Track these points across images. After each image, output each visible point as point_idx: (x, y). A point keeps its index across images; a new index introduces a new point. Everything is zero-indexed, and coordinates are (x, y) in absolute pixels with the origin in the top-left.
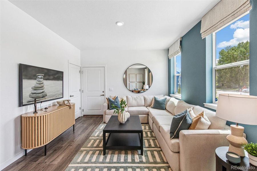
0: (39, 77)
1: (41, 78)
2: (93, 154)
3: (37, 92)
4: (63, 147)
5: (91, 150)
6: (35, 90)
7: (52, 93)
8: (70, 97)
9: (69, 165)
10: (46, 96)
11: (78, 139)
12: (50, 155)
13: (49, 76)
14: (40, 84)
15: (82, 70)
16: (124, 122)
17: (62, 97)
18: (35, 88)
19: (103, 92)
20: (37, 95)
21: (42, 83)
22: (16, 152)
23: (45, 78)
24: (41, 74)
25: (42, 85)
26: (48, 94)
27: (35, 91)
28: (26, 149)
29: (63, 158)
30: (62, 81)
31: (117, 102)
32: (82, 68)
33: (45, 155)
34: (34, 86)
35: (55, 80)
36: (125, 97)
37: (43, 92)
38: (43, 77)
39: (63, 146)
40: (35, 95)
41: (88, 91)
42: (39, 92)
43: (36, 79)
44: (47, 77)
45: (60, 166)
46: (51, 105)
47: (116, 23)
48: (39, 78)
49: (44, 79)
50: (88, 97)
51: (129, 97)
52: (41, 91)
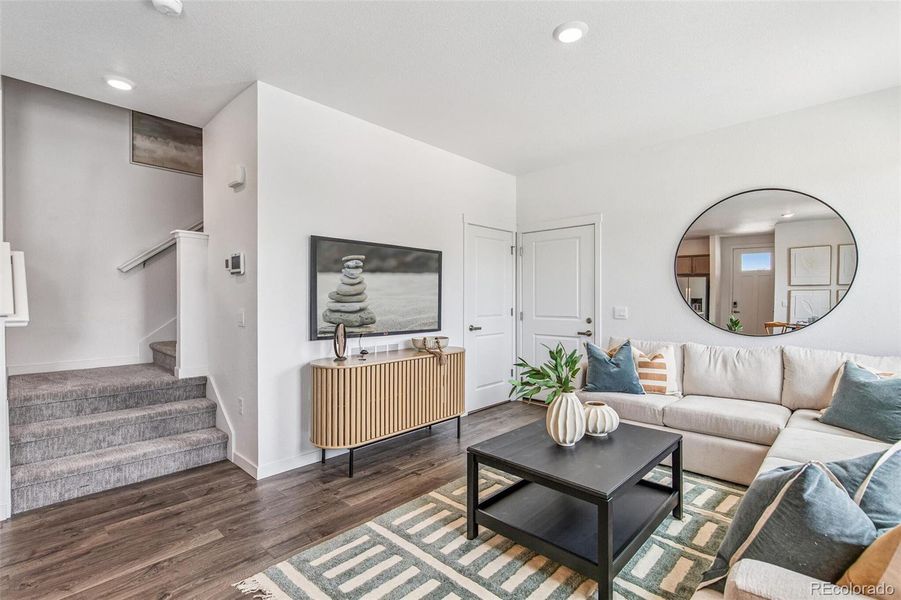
0: (349, 263)
1: (357, 267)
2: (446, 521)
3: (343, 309)
4: (398, 473)
5: (449, 507)
6: (338, 302)
7: (392, 317)
8: (471, 329)
9: (368, 524)
10: (374, 323)
11: (447, 464)
12: (358, 480)
13: (384, 258)
14: (352, 285)
15: (520, 245)
16: (571, 442)
17: (436, 327)
18: (339, 297)
19: (589, 321)
20: (345, 316)
21: (359, 283)
22: (303, 447)
23: (367, 267)
24: (356, 257)
25: (356, 287)
26: (378, 319)
27: (338, 306)
28: (324, 447)
29: (375, 498)
30: (437, 276)
31: (617, 365)
32: (520, 236)
33: (351, 475)
34: (335, 290)
35: (405, 272)
36: (672, 349)
37: (361, 310)
38: (362, 264)
39: (402, 468)
40: (337, 315)
41: (537, 316)
42: (351, 309)
43: (340, 271)
44: (374, 263)
45: (351, 515)
46: (401, 347)
47: (556, 33)
48: (349, 267)
49: (364, 271)
50: (538, 337)
51: (698, 349)
52: (357, 306)
